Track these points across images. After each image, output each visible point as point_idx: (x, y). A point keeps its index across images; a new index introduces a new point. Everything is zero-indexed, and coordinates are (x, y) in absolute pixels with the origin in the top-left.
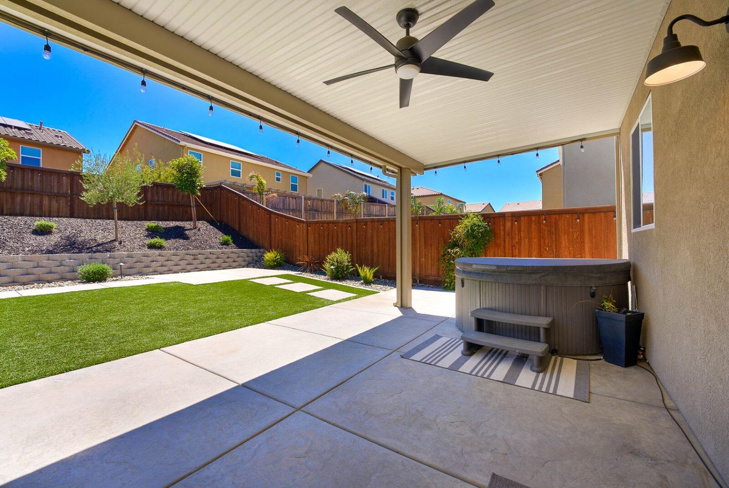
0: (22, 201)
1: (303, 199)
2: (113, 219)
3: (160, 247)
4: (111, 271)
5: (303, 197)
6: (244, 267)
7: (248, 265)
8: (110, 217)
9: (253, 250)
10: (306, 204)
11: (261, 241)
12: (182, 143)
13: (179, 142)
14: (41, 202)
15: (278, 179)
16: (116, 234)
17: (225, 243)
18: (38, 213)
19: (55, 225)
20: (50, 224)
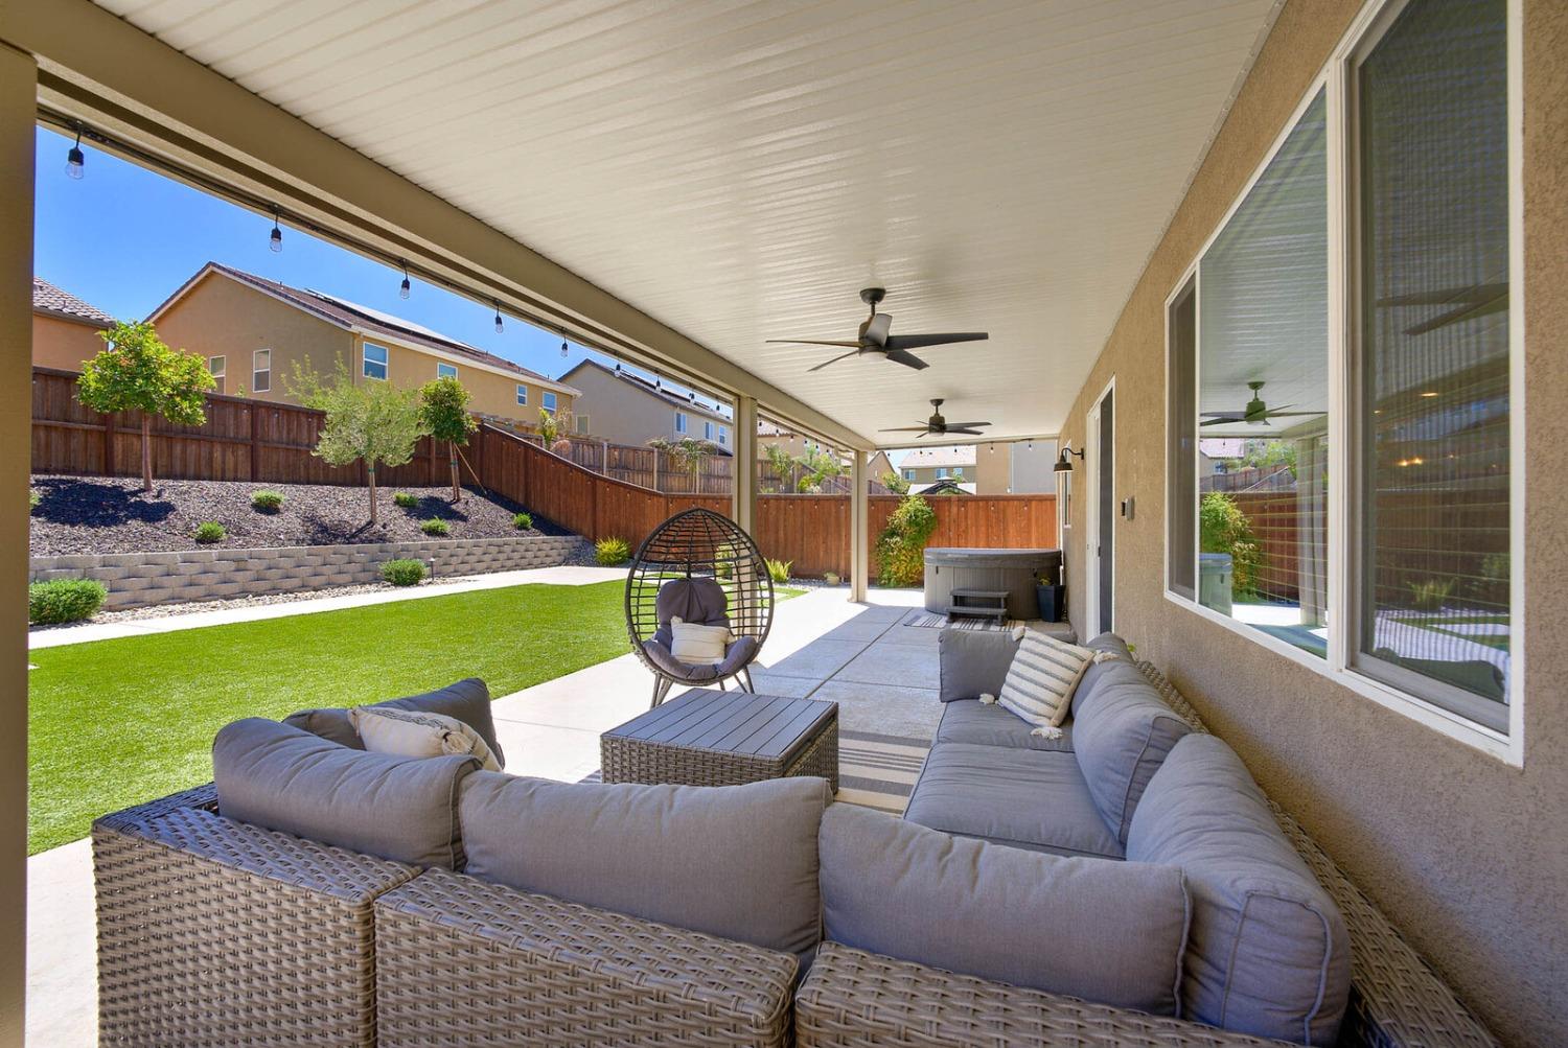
0: (184, 452)
1: (605, 448)
2: (366, 485)
3: (443, 534)
4: (426, 571)
5: (605, 444)
6: (560, 565)
7: (566, 562)
8: (363, 483)
9: (569, 538)
10: (609, 456)
11: (574, 522)
12: (355, 329)
13: (350, 326)
14: (211, 453)
15: (522, 400)
16: (373, 510)
17: (522, 527)
18: (206, 474)
19: (283, 498)
20: (277, 496)
